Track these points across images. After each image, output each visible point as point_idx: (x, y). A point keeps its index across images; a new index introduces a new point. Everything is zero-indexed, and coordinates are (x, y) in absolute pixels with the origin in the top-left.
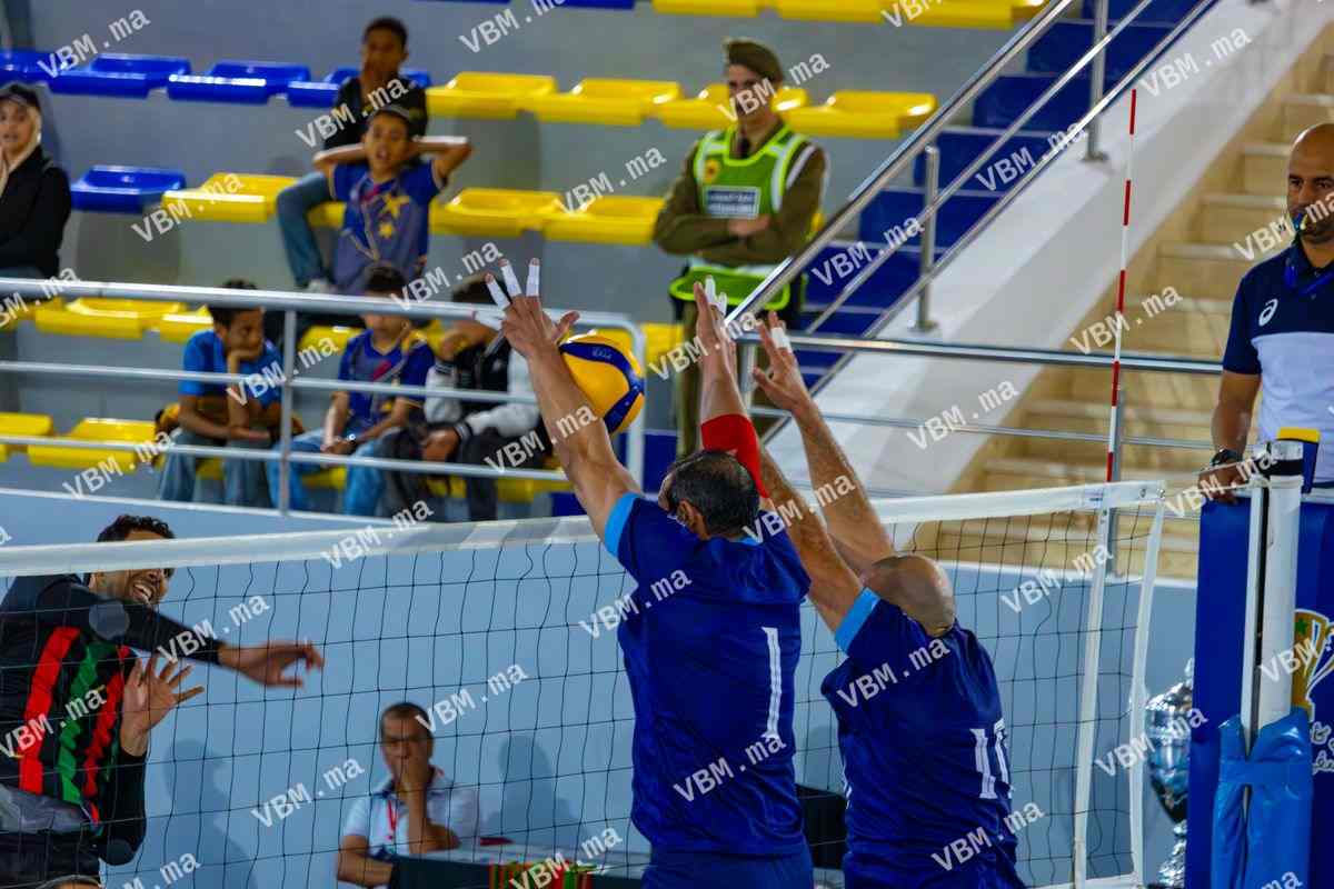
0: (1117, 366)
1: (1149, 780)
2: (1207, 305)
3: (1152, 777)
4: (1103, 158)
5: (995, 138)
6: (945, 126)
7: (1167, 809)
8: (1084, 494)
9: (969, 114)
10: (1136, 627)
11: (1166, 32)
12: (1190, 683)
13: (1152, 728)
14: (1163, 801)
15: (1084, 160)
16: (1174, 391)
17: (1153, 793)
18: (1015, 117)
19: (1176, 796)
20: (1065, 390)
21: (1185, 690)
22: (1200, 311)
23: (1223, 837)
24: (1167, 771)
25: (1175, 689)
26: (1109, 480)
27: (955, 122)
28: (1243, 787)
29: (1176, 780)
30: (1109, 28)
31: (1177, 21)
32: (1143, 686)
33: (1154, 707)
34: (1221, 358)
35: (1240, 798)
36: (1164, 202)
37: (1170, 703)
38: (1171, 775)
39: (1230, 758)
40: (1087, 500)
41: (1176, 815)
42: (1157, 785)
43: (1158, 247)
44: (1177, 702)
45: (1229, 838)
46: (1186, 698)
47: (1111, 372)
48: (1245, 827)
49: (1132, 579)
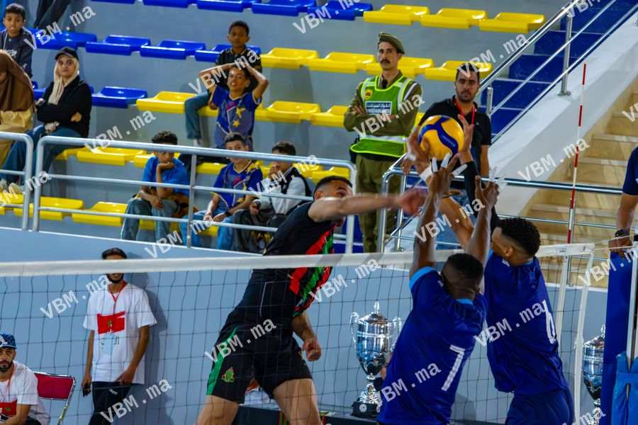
0: (574, 190)
1: (583, 380)
2: (615, 162)
3: (585, 378)
4: (568, 94)
5: (519, 83)
6: (496, 77)
7: (590, 392)
8: (557, 249)
9: (507, 73)
10: (579, 310)
11: (600, 36)
12: (603, 336)
13: (585, 356)
14: (589, 389)
15: (559, 95)
16: (598, 202)
17: (585, 385)
18: (528, 75)
19: (595, 388)
20: (549, 201)
21: (600, 339)
22: (611, 165)
23: (617, 407)
24: (591, 376)
25: (596, 339)
26: (569, 242)
27: (501, 76)
28: (626, 385)
29: (596, 380)
30: (573, 35)
31: (604, 32)
32: (582, 337)
33: (586, 346)
34: (622, 188)
35: (625, 390)
36: (596, 115)
37: (593, 345)
38: (593, 378)
39: (621, 371)
40: (558, 252)
41: (595, 396)
42: (586, 382)
43: (593, 136)
44: (596, 344)
45: (620, 408)
46: (601, 343)
47: (571, 193)
48: (627, 402)
49: (578, 287)
